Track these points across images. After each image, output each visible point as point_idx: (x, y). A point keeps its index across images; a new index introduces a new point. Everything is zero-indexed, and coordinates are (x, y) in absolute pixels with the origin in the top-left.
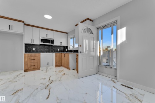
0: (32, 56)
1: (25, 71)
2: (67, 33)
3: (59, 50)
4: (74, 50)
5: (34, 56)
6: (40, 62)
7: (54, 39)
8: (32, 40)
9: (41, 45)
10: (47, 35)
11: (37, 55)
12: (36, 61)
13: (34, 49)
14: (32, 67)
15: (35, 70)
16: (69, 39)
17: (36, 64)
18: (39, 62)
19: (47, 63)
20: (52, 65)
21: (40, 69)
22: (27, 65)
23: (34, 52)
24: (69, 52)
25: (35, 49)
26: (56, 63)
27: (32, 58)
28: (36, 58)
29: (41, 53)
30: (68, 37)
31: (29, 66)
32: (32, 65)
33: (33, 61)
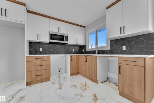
0: (39, 60)
1: (28, 84)
2: (84, 27)
3: (73, 50)
4: (98, 51)
5: (41, 59)
6: (50, 69)
7: (68, 35)
8: (39, 36)
9: (50, 43)
10: (59, 29)
11: (46, 58)
12: (44, 67)
13: (41, 50)
14: (39, 78)
15: (42, 82)
16: (87, 35)
17: (44, 73)
18: (48, 69)
19: (59, 69)
20: (66, 72)
21: (49, 80)
22: (31, 74)
23: (41, 53)
24: (88, 53)
25: (43, 50)
26: (73, 69)
27: (38, 63)
28: (44, 63)
29: (51, 55)
30: (86, 32)
31: (33, 76)
32: (39, 74)
33: (39, 68)
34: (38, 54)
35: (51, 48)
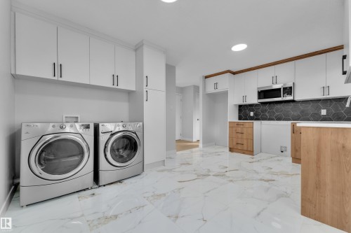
1: (231, 150)
3: (323, 112)
5: (242, 126)
10: (274, 78)
11: (247, 125)
12: (245, 136)
14: (239, 147)
15: (244, 153)
17: (245, 142)
19: (281, 147)
22: (233, 140)
25: (254, 114)
26: (296, 151)
27: (239, 130)
28: (245, 131)
32: (239, 142)
33: (240, 135)
34: (247, 120)
35: (266, 110)
